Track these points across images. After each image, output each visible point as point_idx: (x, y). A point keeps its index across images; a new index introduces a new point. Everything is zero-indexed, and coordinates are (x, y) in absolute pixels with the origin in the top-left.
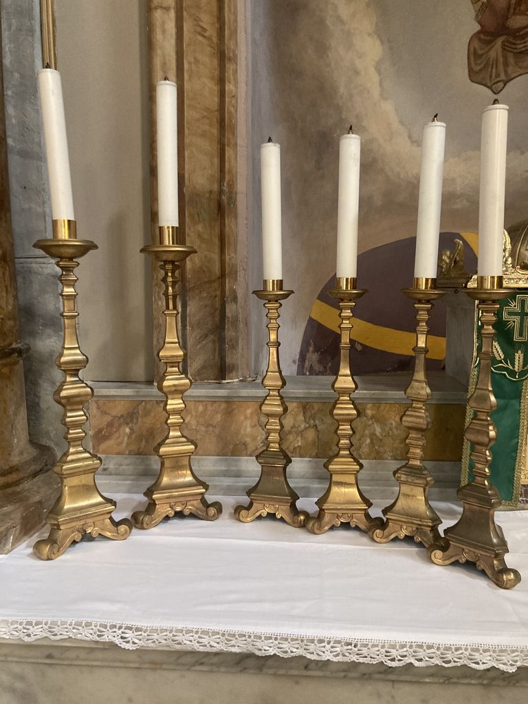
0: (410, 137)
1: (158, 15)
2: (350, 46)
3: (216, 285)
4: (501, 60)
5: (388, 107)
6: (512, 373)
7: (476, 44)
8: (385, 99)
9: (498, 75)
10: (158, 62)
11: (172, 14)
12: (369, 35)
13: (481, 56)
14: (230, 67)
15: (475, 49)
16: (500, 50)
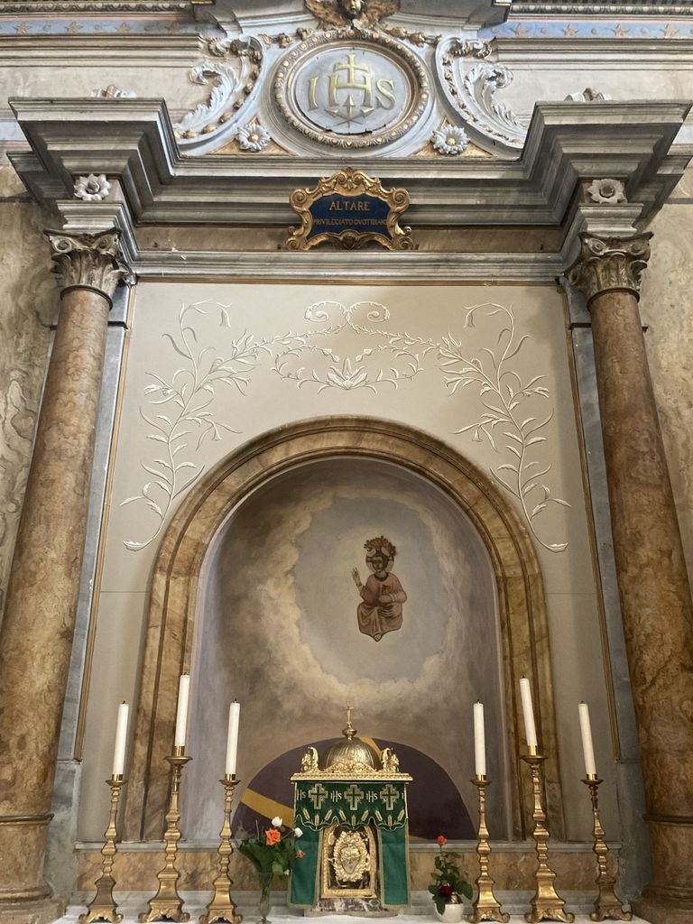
0: (321, 668)
1: (151, 630)
2: (277, 612)
3: (167, 777)
4: (378, 620)
5: (305, 648)
6: (314, 827)
7: (362, 610)
8: (303, 643)
9: (377, 630)
10: (148, 653)
11: (159, 628)
12: (291, 604)
13: (366, 617)
14: (186, 655)
15: (362, 614)
16: (377, 615)
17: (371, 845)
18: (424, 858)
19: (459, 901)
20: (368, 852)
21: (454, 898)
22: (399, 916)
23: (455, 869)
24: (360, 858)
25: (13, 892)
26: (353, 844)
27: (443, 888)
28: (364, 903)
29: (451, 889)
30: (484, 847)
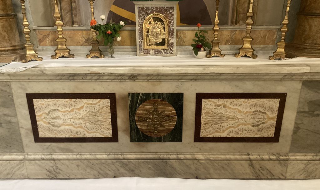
17: (166, 28)
18: (190, 32)
19: (205, 50)
20: (165, 31)
21: (202, 49)
22: (178, 56)
23: (204, 37)
24: (161, 33)
25: (4, 47)
26: (157, 27)
27: (198, 45)
28: (163, 51)
29: (202, 46)
30: (216, 27)
